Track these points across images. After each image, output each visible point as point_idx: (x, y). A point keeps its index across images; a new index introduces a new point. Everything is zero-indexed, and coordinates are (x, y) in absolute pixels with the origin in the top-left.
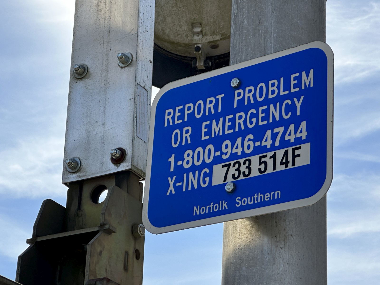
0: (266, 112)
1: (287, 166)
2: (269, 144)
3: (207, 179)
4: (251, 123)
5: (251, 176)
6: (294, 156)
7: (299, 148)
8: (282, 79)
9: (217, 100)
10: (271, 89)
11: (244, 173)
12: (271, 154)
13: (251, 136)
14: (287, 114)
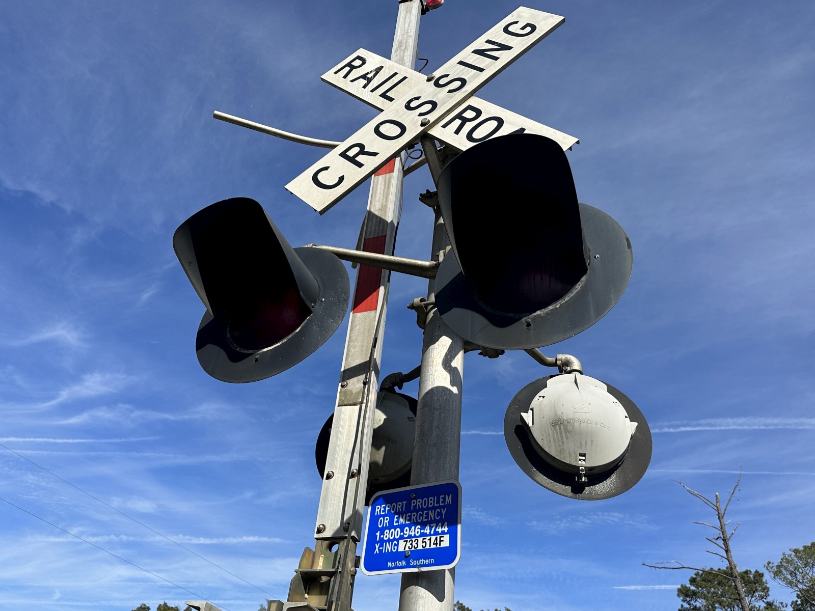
0: (427, 514)
1: (436, 546)
2: (428, 532)
3: (396, 547)
4: (420, 519)
5: (418, 549)
6: (440, 541)
7: (443, 537)
8: (436, 497)
9: (403, 504)
10: (430, 502)
11: (414, 546)
12: (428, 538)
13: (419, 527)
14: (438, 517)
